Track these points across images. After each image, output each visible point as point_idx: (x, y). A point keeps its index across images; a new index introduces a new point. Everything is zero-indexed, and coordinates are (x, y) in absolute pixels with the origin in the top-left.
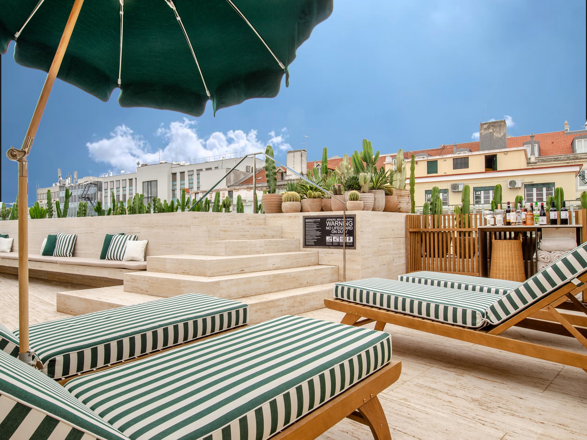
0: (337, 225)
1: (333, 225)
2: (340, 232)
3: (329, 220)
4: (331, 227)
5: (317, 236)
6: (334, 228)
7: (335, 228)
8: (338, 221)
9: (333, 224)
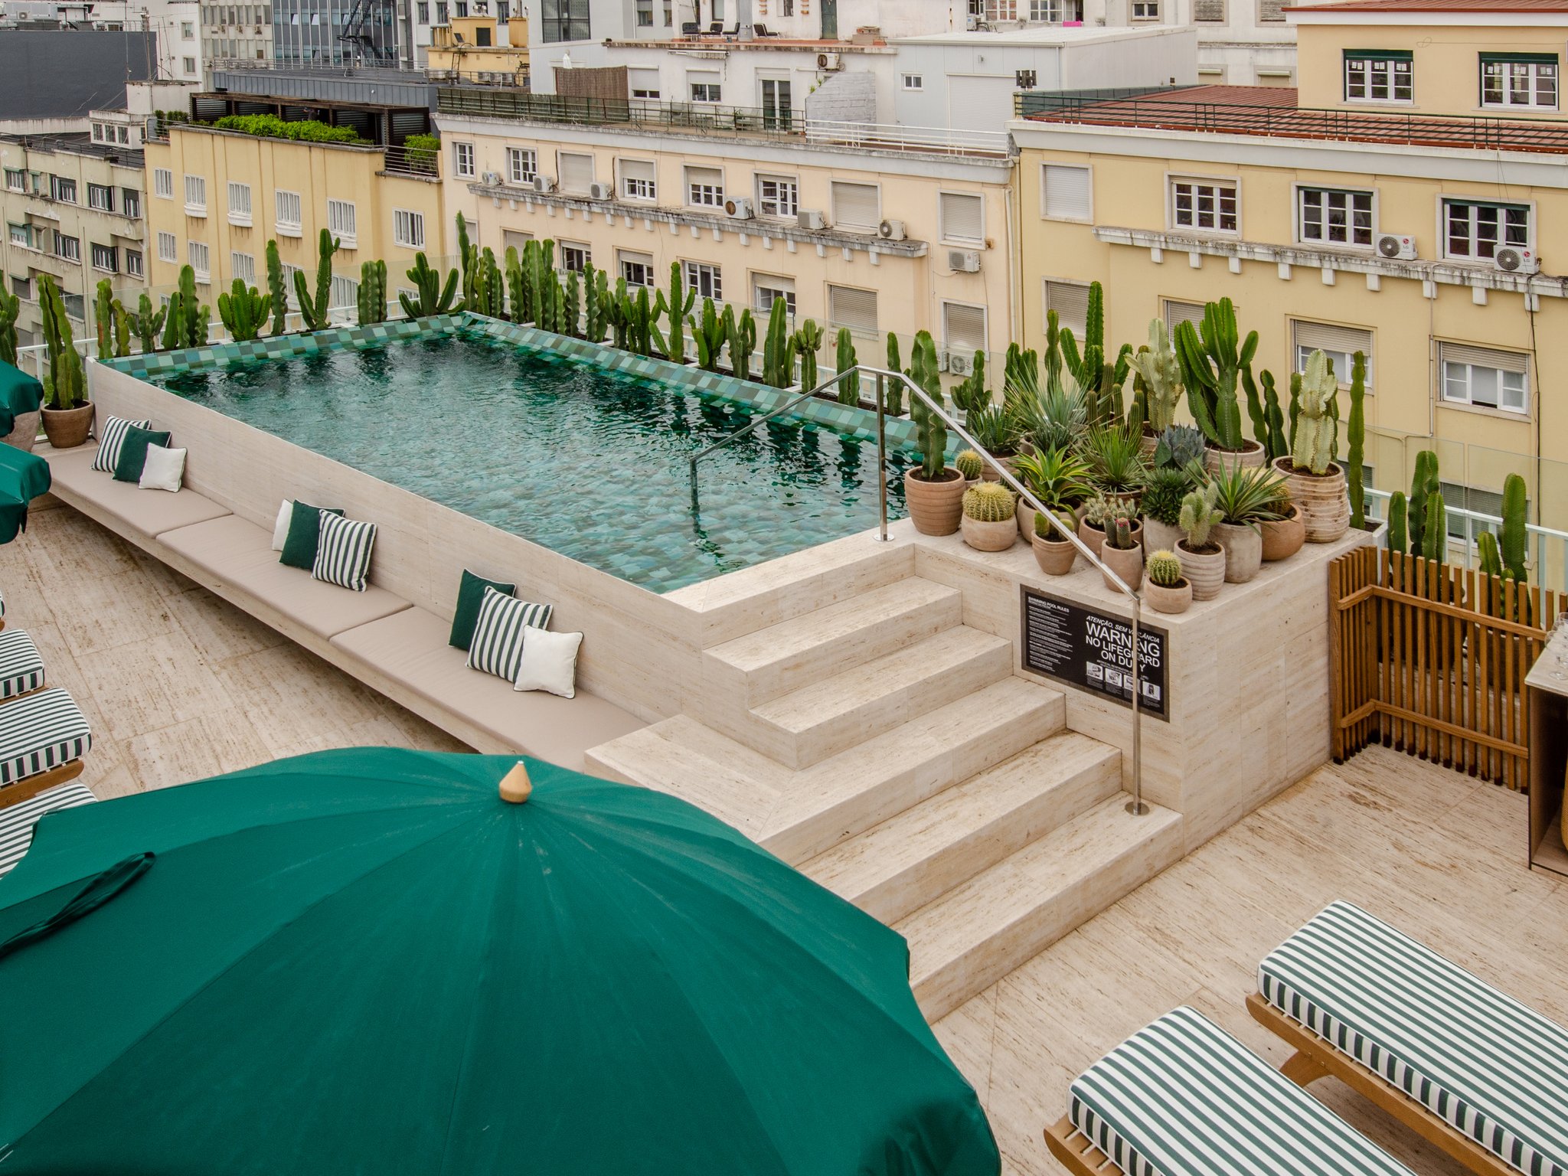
0: (1115, 642)
1: (1104, 638)
2: (1125, 662)
3: (1095, 619)
4: (1101, 640)
5: (1060, 652)
6: (1107, 646)
7: (1112, 647)
8: (1121, 632)
9: (1104, 633)
